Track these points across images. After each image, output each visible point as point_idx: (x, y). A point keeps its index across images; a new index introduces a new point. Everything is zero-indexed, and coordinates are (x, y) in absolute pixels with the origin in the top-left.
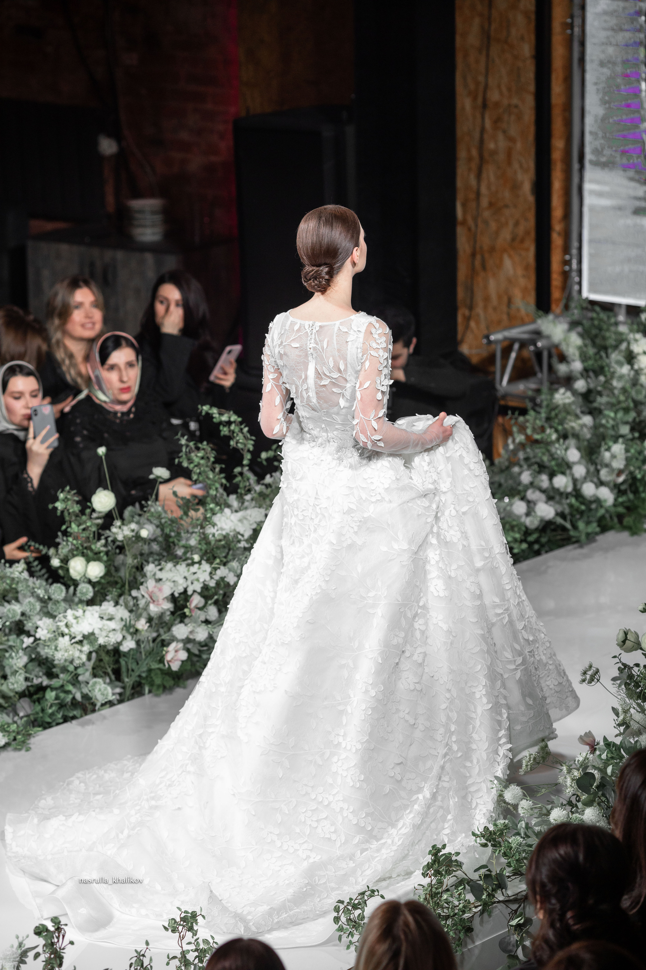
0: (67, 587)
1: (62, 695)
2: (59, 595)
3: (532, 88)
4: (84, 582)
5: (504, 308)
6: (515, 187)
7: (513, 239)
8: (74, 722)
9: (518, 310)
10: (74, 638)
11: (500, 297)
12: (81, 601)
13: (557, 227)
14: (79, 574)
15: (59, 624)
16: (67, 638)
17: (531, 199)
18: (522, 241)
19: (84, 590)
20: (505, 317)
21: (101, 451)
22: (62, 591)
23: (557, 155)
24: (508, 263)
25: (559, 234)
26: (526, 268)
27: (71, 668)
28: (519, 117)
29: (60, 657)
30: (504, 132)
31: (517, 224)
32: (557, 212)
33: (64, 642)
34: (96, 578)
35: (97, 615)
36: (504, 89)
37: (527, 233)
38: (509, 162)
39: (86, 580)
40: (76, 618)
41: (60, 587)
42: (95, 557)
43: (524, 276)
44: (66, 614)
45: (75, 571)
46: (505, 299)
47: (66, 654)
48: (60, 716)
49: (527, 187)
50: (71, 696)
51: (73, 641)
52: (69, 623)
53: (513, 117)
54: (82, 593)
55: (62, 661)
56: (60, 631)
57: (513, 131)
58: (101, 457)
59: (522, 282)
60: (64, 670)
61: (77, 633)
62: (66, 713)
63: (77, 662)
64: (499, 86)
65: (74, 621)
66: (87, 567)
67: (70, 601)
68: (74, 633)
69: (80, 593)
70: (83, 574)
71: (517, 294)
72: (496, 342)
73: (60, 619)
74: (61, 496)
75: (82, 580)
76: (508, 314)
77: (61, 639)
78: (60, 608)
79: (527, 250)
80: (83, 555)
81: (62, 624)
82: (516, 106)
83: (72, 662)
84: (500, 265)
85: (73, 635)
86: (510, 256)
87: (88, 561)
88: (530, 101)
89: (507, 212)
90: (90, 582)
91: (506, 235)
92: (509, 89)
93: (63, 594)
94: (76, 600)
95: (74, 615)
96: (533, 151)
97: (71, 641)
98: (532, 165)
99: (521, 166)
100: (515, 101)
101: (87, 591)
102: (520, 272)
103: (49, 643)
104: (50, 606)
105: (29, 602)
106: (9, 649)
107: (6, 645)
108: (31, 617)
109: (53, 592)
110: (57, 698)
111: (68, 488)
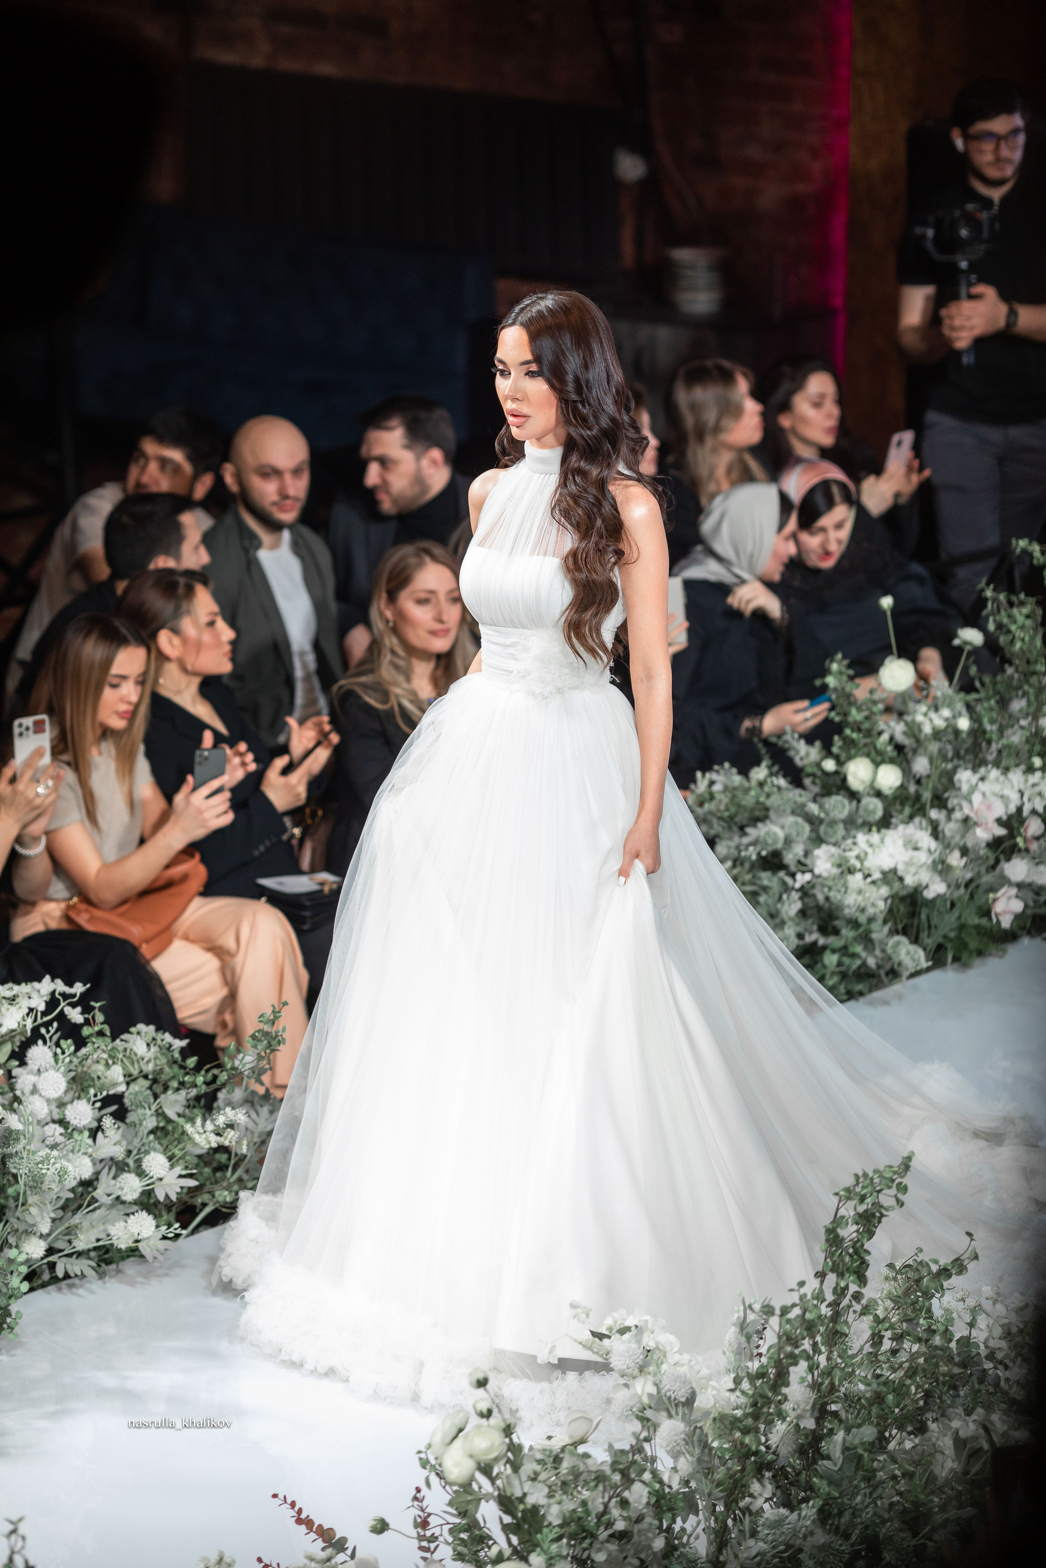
1: (846, 960)
2: (840, 813)
4: (868, 794)
8: (862, 1000)
10: (869, 875)
12: (871, 823)
14: (863, 782)
15: (846, 854)
16: (859, 876)
19: (871, 807)
21: (887, 602)
22: (844, 807)
27: (862, 919)
29: (851, 901)
33: (856, 880)
34: (890, 788)
35: (900, 842)
39: (872, 792)
40: (871, 846)
41: (841, 802)
42: (887, 759)
44: (855, 840)
45: (856, 778)
47: (860, 898)
48: (843, 990)
50: (858, 962)
51: (869, 880)
52: (862, 855)
54: (866, 810)
55: (853, 910)
56: (849, 865)
58: (884, 613)
60: (854, 924)
61: (873, 868)
62: (849, 987)
63: (871, 911)
65: (869, 850)
66: (875, 773)
67: (851, 824)
68: (869, 869)
70: (868, 783)
73: (848, 848)
74: (835, 667)
75: (867, 791)
77: (850, 878)
78: (839, 832)
80: (868, 755)
81: (851, 855)
83: (863, 910)
85: (866, 872)
87: (877, 764)
90: (878, 794)
93: (846, 812)
94: (860, 821)
95: (868, 841)
97: (866, 879)
101: (875, 809)
103: (830, 883)
104: (822, 829)
105: (796, 823)
106: (762, 892)
107: (754, 884)
108: (793, 845)
109: (831, 808)
110: (840, 964)
111: (839, 656)
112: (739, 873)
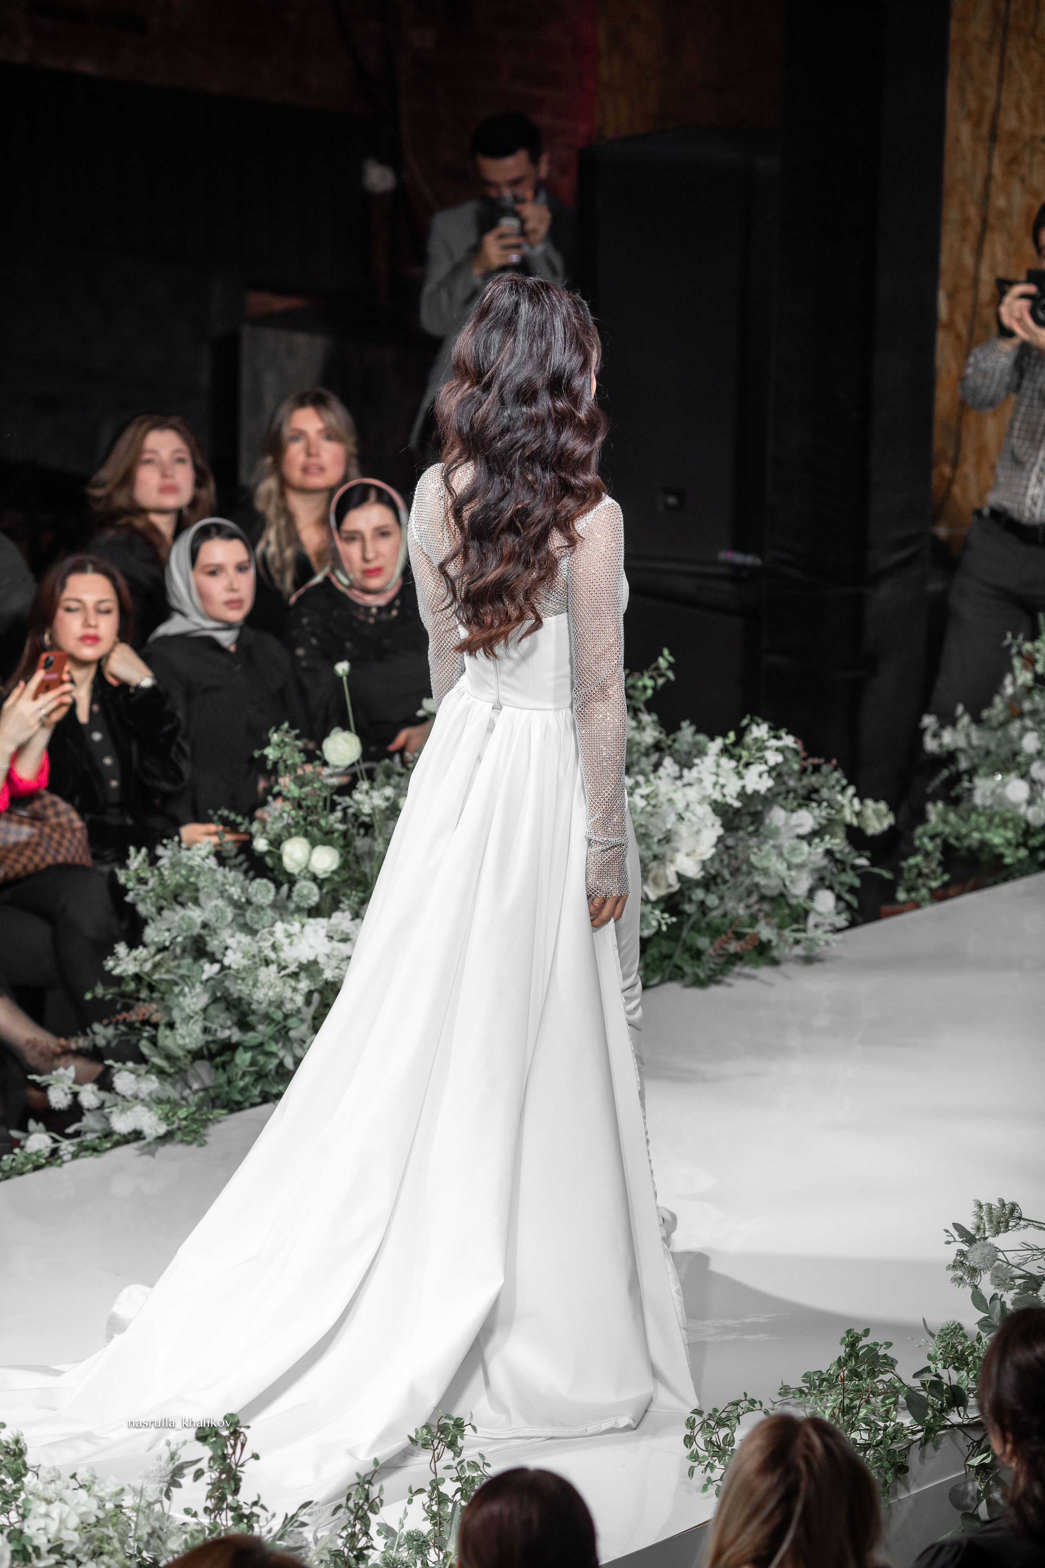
0: (278, 885)
1: (261, 1059)
2: (263, 898)
4: (305, 878)
10: (285, 968)
12: (299, 910)
14: (299, 864)
15: (261, 944)
16: (273, 968)
19: (305, 892)
22: (269, 891)
27: (278, 1016)
29: (261, 997)
30: (1024, 178)
33: (268, 974)
34: (326, 872)
35: (323, 933)
36: (1026, 111)
39: (308, 875)
40: (289, 936)
41: (266, 885)
42: (326, 838)
44: (274, 929)
45: (292, 859)
47: (271, 994)
48: (256, 1092)
50: (275, 1062)
51: (283, 973)
52: (278, 944)
54: (301, 896)
55: (264, 1005)
56: (262, 955)
58: (341, 678)
60: (267, 1018)
61: (289, 960)
62: (267, 1089)
63: (289, 1007)
64: (1018, 107)
65: (286, 941)
66: (310, 854)
67: (281, 908)
68: (285, 960)
69: (298, 895)
70: (304, 865)
73: (264, 937)
75: (302, 874)
77: (263, 969)
78: (265, 918)
80: (306, 835)
81: (266, 945)
83: (280, 1005)
85: (283, 964)
87: (313, 844)
90: (314, 878)
92: (1034, 111)
93: (271, 896)
94: (292, 906)
95: (286, 930)
97: (279, 972)
101: (310, 893)
103: (244, 975)
104: (249, 914)
105: (216, 906)
106: (179, 981)
107: (175, 974)
108: (218, 931)
109: (254, 891)
110: (253, 1063)
111: (286, 725)
112: (163, 959)
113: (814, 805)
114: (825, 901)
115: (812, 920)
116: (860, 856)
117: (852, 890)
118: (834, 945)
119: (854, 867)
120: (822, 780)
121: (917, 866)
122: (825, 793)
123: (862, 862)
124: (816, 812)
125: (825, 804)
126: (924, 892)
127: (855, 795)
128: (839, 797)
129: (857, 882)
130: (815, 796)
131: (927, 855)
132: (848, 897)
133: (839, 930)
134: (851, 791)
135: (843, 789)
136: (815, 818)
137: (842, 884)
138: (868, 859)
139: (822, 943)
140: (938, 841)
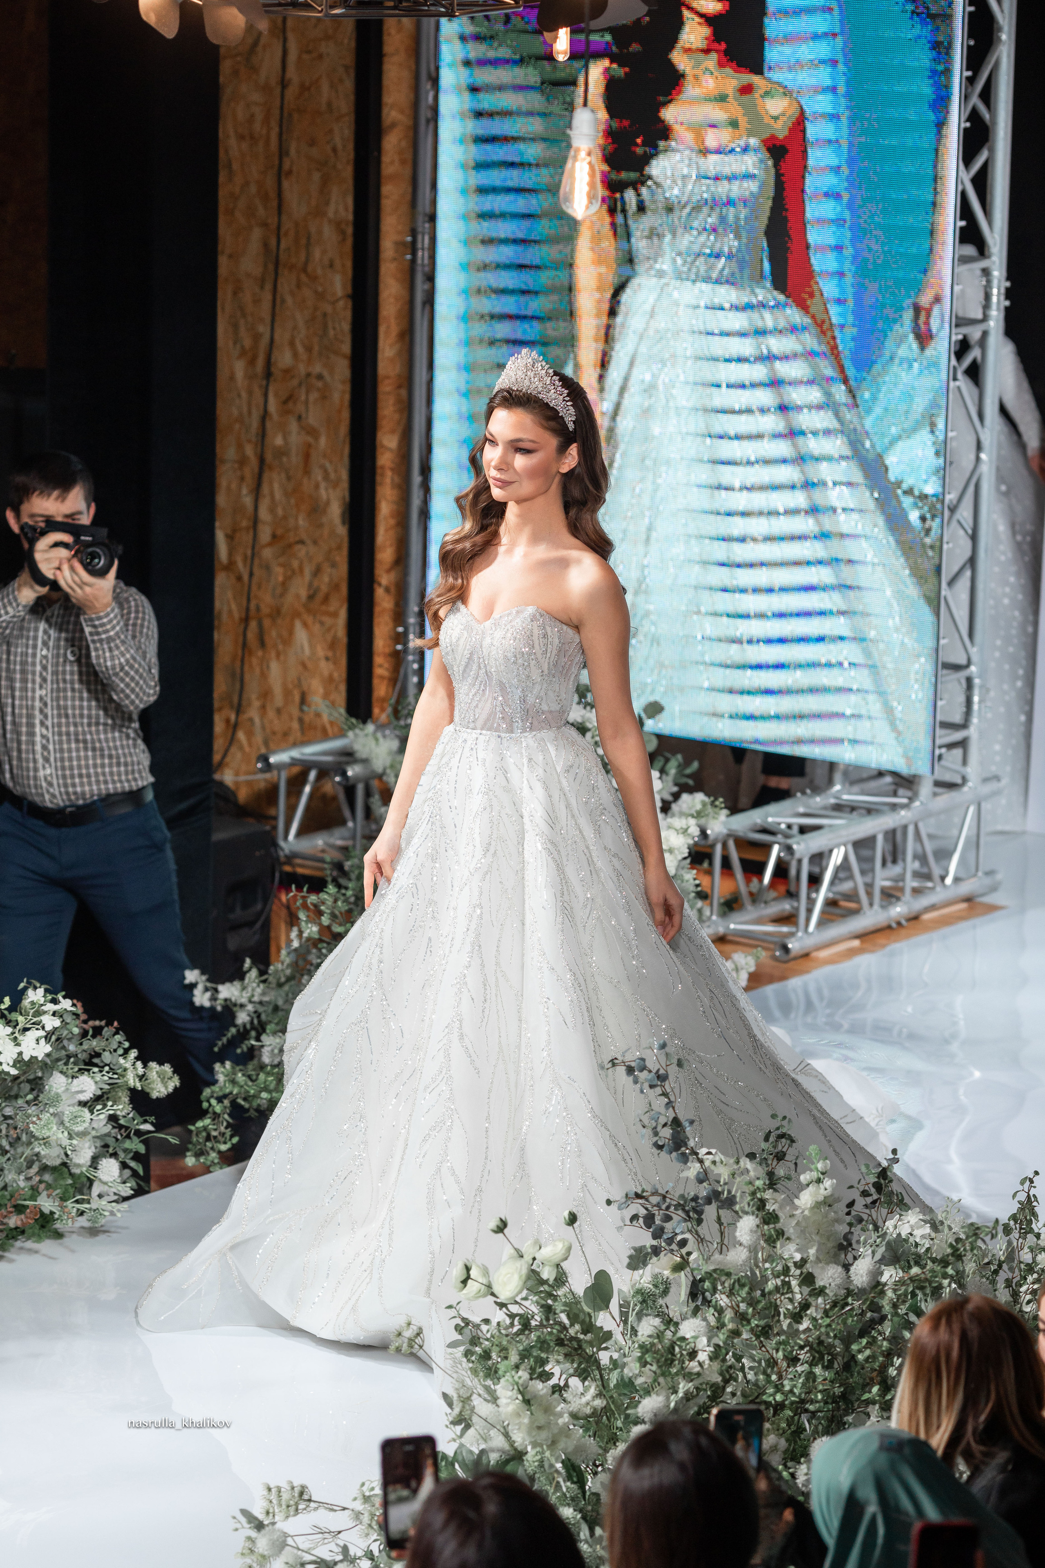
3: (346, 348)
5: (295, 712)
6: (316, 510)
7: (311, 597)
9: (318, 715)
11: (287, 693)
13: (385, 578)
17: (342, 531)
18: (326, 599)
20: (295, 725)
23: (386, 459)
24: (301, 635)
25: (387, 590)
26: (332, 646)
28: (324, 397)
30: (299, 418)
31: (317, 572)
32: (385, 554)
36: (300, 349)
37: (336, 587)
38: (307, 471)
43: (327, 659)
46: (297, 698)
49: (335, 511)
53: (313, 396)
57: (314, 418)
59: (325, 667)
64: (292, 344)
71: (316, 687)
72: (280, 767)
76: (301, 721)
79: (335, 615)
82: (320, 377)
84: (288, 639)
86: (305, 625)
88: (342, 369)
89: (301, 551)
91: (299, 589)
92: (309, 349)
96: (347, 451)
98: (344, 475)
99: (326, 477)
100: (317, 368)
102: (321, 652)
113: (96, 1069)
114: (110, 1169)
115: (96, 1190)
116: (145, 1121)
117: (137, 1157)
118: (119, 1215)
119: (139, 1133)
120: (103, 1044)
121: (205, 1128)
122: (107, 1057)
123: (148, 1127)
124: (98, 1077)
125: (107, 1068)
126: (213, 1155)
127: (137, 1058)
128: (122, 1061)
129: (142, 1149)
130: (96, 1060)
131: (216, 1116)
132: (133, 1164)
133: (126, 1199)
134: (134, 1053)
135: (126, 1051)
136: (96, 1083)
137: (126, 1151)
138: (152, 1124)
139: (106, 1213)
140: (226, 1102)
